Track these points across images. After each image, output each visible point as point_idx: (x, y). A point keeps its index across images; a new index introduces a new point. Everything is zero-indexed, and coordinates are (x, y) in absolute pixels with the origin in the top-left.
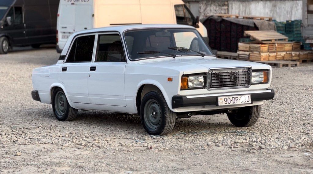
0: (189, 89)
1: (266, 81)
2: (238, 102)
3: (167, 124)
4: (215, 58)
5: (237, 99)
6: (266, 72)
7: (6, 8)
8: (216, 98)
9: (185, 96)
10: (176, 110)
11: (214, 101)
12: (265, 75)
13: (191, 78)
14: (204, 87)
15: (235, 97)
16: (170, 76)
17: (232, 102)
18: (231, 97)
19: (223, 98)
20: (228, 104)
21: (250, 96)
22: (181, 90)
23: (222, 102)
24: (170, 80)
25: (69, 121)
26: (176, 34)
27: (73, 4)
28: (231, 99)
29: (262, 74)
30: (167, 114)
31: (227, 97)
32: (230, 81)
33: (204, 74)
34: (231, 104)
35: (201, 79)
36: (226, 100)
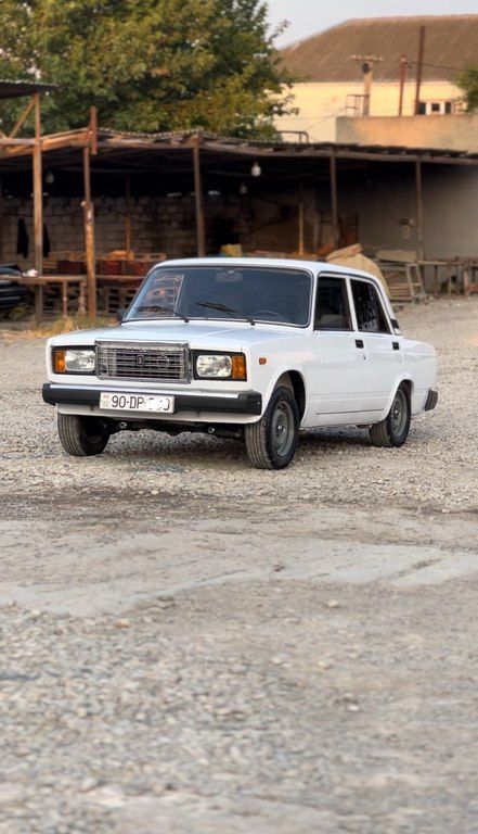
0: (67, 372)
1: (243, 377)
2: (142, 408)
5: (141, 400)
8: (98, 394)
11: (92, 399)
12: (236, 363)
14: (94, 373)
15: (137, 396)
17: (128, 405)
18: (128, 397)
19: (112, 395)
20: (118, 408)
21: (172, 399)
23: (107, 403)
28: (128, 399)
31: (119, 395)
34: (127, 408)
36: (115, 399)
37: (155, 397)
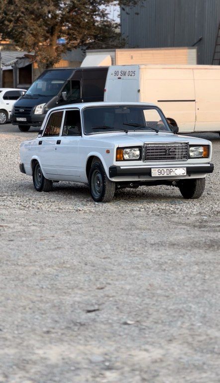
0: (124, 160)
1: (207, 156)
2: (172, 174)
3: (106, 192)
4: (173, 134)
5: (171, 171)
6: (207, 147)
7: (62, 82)
8: (150, 169)
9: (119, 167)
10: (113, 180)
11: (148, 172)
12: (204, 150)
13: (128, 150)
14: (140, 159)
15: (169, 169)
16: (108, 148)
17: (166, 173)
18: (165, 169)
19: (157, 169)
20: (161, 175)
21: (185, 169)
22: (117, 161)
23: (155, 173)
24: (108, 152)
25: (45, 191)
26: (145, 112)
27: (120, 78)
28: (165, 171)
29: (201, 150)
30: (107, 183)
31: (161, 169)
32: (165, 155)
33: (140, 148)
34: (165, 175)
35: (137, 152)
36: (159, 171)
37: (178, 169)
